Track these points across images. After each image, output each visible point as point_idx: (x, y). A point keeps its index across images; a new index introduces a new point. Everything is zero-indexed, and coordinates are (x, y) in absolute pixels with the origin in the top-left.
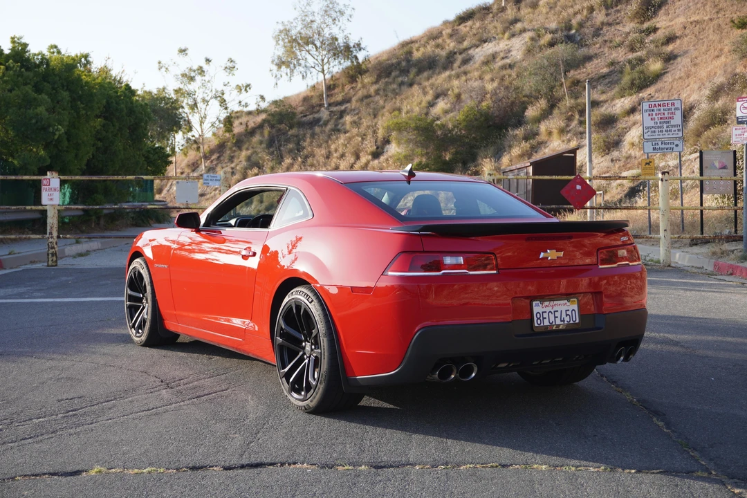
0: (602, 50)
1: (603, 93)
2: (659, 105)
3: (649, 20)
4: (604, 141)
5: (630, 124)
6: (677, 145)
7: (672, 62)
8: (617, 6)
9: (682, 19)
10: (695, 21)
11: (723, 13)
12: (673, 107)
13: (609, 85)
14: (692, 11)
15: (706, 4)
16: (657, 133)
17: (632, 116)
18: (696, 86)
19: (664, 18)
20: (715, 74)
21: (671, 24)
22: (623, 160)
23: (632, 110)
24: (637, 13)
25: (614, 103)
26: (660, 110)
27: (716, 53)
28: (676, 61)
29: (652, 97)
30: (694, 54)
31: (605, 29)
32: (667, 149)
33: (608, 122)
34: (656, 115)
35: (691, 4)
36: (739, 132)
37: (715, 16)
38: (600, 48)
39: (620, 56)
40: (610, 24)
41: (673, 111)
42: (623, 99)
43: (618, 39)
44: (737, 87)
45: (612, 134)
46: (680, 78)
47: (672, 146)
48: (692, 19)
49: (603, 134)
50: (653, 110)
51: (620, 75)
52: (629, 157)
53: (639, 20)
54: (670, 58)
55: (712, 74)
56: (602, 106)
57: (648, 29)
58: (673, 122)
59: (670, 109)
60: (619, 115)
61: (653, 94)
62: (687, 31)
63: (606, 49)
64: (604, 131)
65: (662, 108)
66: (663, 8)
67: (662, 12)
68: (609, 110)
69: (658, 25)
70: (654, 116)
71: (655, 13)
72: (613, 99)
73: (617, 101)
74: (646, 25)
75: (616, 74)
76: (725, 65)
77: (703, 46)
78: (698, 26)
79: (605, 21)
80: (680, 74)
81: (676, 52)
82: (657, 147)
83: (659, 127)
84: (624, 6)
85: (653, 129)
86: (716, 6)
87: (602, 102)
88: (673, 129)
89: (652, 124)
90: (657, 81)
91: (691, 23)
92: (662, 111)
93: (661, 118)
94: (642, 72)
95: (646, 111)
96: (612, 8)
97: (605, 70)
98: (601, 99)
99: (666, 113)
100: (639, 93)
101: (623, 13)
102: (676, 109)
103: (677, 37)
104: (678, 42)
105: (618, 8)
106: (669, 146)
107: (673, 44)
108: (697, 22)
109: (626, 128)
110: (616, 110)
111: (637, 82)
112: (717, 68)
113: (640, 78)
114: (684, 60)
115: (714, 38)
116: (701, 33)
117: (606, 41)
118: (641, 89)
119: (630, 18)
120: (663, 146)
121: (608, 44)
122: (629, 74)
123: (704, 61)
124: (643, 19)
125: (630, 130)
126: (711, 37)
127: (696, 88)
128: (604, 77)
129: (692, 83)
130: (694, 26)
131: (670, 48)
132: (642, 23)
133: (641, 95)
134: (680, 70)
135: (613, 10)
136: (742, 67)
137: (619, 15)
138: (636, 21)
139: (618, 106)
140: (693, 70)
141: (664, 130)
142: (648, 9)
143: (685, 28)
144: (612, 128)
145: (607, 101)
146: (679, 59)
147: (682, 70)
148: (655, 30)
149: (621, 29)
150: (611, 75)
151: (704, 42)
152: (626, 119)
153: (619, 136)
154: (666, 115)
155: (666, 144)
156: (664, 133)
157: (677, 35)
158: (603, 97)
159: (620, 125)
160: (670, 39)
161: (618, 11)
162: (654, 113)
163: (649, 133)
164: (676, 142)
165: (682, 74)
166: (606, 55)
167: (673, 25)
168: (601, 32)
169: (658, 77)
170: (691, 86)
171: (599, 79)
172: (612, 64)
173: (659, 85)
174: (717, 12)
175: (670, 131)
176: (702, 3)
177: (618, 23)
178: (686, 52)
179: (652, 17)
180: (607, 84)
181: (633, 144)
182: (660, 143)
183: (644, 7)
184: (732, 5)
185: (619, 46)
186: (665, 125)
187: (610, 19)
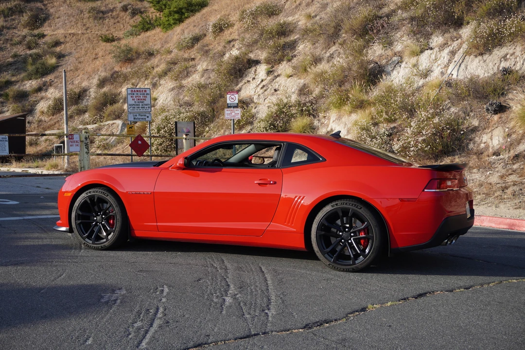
0: (5, 45)
1: (13, 75)
2: (137, 91)
3: (37, 29)
4: (22, 109)
5: (39, 98)
6: (148, 117)
7: (62, 59)
8: (12, 16)
9: (61, 31)
10: (72, 33)
11: (91, 31)
12: (145, 93)
13: (16, 70)
14: (68, 27)
15: (77, 23)
16: (136, 109)
17: (39, 93)
18: (86, 77)
19: (48, 28)
20: (98, 70)
21: (55, 33)
22: (37, 123)
23: (39, 89)
24: (29, 23)
25: (24, 83)
26: (137, 94)
27: (94, 56)
28: (65, 59)
29: (53, 81)
30: (77, 55)
31: (5, 31)
32: (142, 119)
33: (22, 96)
34: (136, 97)
35: (66, 22)
36: (229, 112)
37: (85, 32)
38: (3, 44)
39: (20, 51)
40: (8, 28)
41: (146, 95)
42: (30, 81)
43: (16, 39)
44: (121, 80)
45: (27, 105)
46: (71, 70)
47: (145, 117)
48: (70, 32)
49: (19, 105)
50: (133, 94)
51: (24, 65)
52: (40, 121)
53: (30, 28)
54: (60, 56)
55: (96, 70)
56: (15, 85)
57: (38, 35)
58: (146, 102)
59: (144, 94)
60: (29, 91)
61: (53, 80)
62: (68, 39)
63: (9, 45)
64: (20, 102)
65: (139, 93)
66: (47, 22)
67: (46, 24)
68: (22, 88)
69: (45, 33)
70: (134, 98)
71: (42, 25)
72: (23, 80)
73: (26, 82)
74: (36, 32)
75: (19, 63)
76: (105, 65)
77: (82, 50)
78: (74, 37)
79: (4, 25)
80: (71, 67)
81: (63, 52)
82: (136, 117)
83: (137, 105)
84: (17, 17)
85: (134, 106)
86: (84, 25)
87: (14, 82)
88: (145, 107)
89: (133, 102)
90: (54, 71)
91: (70, 34)
92: (139, 95)
93: (138, 99)
94: (43, 64)
95: (129, 94)
96: (9, 17)
97: (10, 60)
98: (13, 80)
99: (141, 96)
100: (43, 78)
101: (16, 22)
102: (147, 94)
103: (61, 43)
104: (63, 46)
105: (13, 17)
106: (143, 117)
107: (60, 47)
108: (74, 34)
109: (36, 101)
110: (26, 88)
111: (40, 70)
112: (99, 66)
113: (42, 68)
114: (71, 58)
115: (88, 46)
116: (78, 42)
117: (7, 40)
118: (43, 76)
119: (23, 25)
120: (140, 117)
121: (9, 42)
122: (32, 65)
123: (86, 60)
124: (33, 27)
125: (39, 103)
126: (86, 45)
127: (86, 78)
128: (11, 64)
129: (81, 75)
130: (71, 36)
131: (58, 49)
132: (33, 30)
133: (43, 79)
134: (70, 65)
135: (9, 19)
136: (119, 67)
137: (14, 22)
138: (28, 28)
139: (28, 85)
140: (79, 65)
141: (140, 107)
142: (36, 21)
143: (66, 37)
144: (25, 100)
145: (19, 81)
146: (67, 58)
147: (71, 65)
148: (43, 36)
149: (17, 32)
150: (16, 64)
151: (81, 48)
152: (36, 95)
153: (31, 106)
154: (141, 98)
155: (141, 116)
156: (140, 108)
157: (61, 41)
158: (14, 79)
159: (32, 99)
160: (57, 43)
161: (14, 20)
162: (134, 96)
163: (131, 109)
164: (147, 115)
165: (72, 68)
166: (9, 49)
167: (56, 34)
168: (3, 33)
169: (54, 68)
170: (80, 76)
171: (8, 65)
172: (15, 56)
173: (56, 74)
174: (86, 29)
175: (144, 108)
176: (75, 22)
177: (14, 28)
178: (70, 53)
179: (39, 27)
180: (14, 70)
181: (43, 112)
182: (138, 115)
183: (34, 20)
184: (95, 26)
185: (18, 44)
186: (141, 104)
187: (8, 24)
